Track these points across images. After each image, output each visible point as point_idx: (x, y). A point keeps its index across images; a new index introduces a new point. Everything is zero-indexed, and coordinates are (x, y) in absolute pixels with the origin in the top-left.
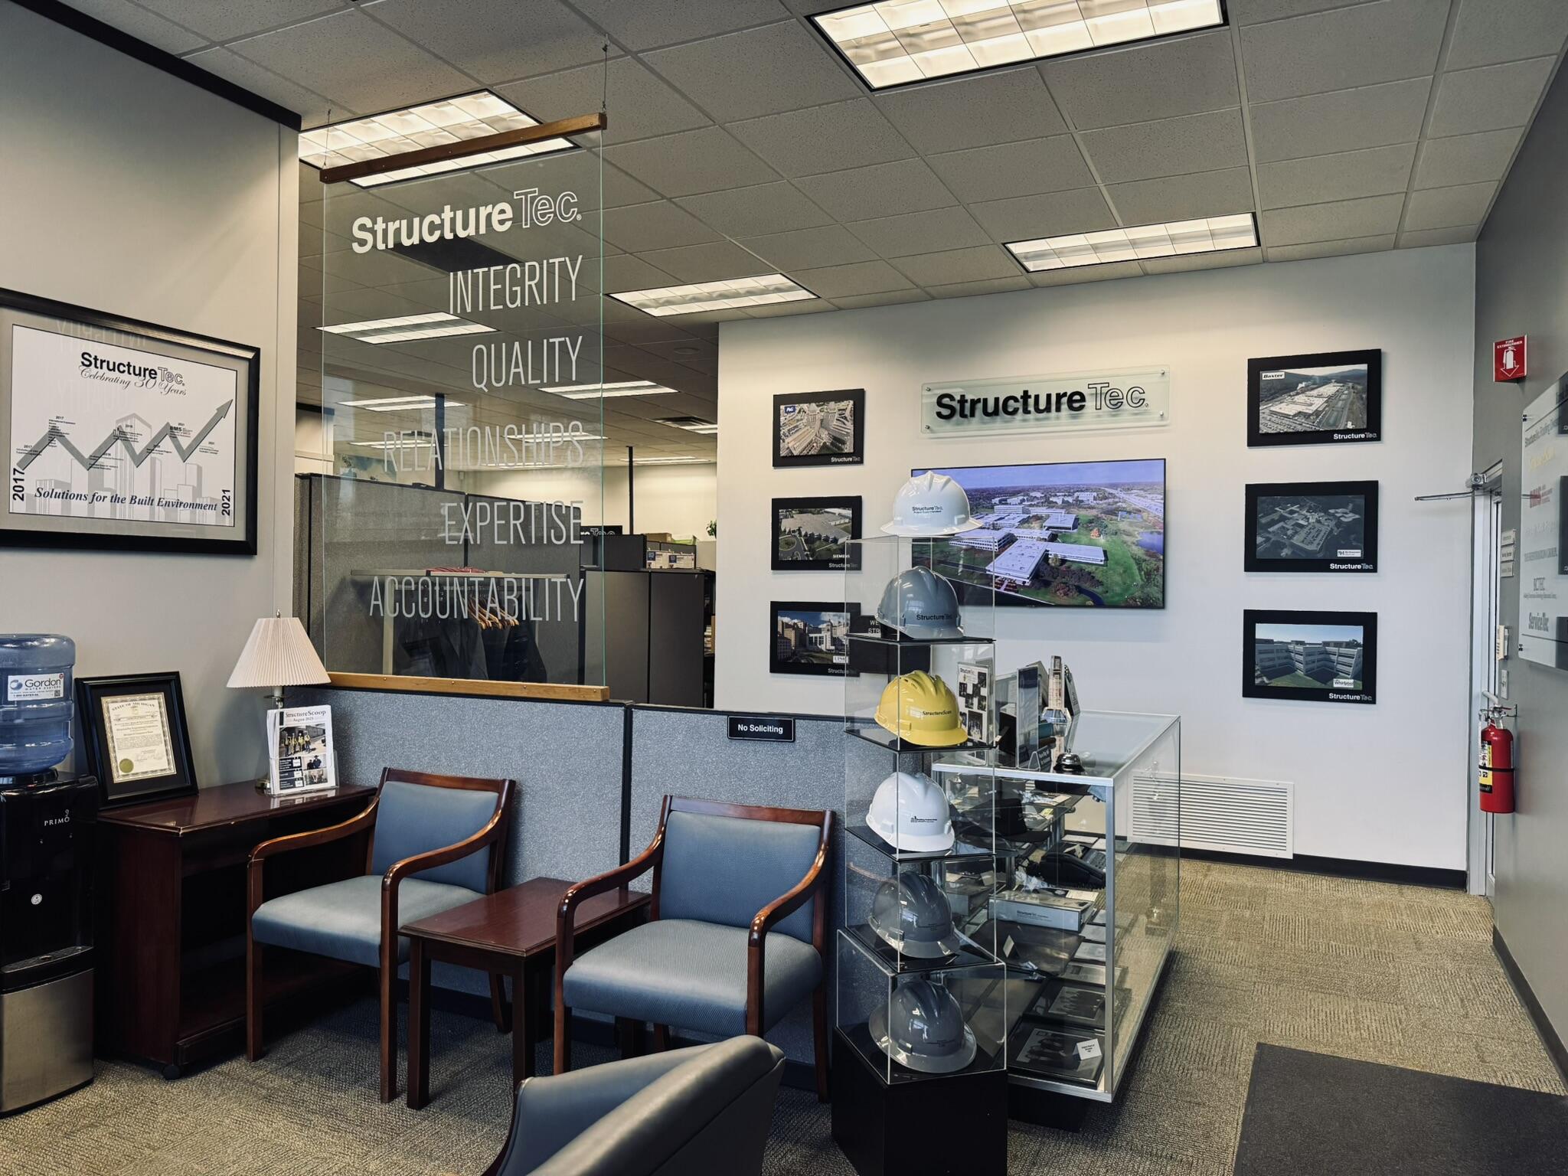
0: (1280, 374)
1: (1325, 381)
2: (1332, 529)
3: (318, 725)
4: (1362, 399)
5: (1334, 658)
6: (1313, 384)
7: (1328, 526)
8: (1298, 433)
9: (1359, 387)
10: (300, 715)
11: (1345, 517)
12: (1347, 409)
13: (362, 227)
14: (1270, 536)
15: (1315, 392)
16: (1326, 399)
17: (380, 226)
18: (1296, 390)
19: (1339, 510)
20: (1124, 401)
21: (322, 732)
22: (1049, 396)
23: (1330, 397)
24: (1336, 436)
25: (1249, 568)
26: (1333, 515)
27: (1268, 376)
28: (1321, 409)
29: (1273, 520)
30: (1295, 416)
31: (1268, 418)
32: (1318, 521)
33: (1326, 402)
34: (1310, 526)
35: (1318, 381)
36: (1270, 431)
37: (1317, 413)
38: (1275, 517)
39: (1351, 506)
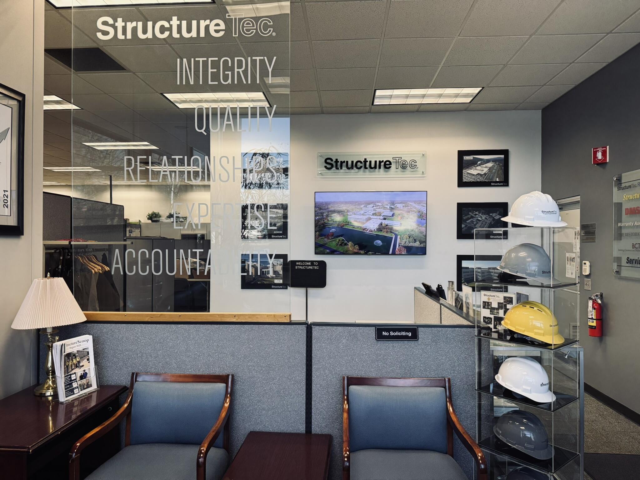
0: (471, 158)
1: (488, 161)
2: (491, 222)
3: (84, 349)
4: (502, 169)
5: (492, 274)
6: (484, 162)
7: (490, 220)
8: (478, 182)
9: (501, 164)
10: (73, 344)
11: (496, 217)
12: (496, 173)
13: (105, 23)
14: (467, 224)
15: (484, 166)
16: (488, 169)
17: (120, 23)
18: (477, 164)
19: (494, 214)
20: (408, 165)
21: (87, 354)
22: (376, 162)
23: (490, 168)
24: (492, 184)
25: (459, 237)
26: (492, 216)
27: (466, 158)
28: (487, 173)
29: (468, 218)
30: (477, 175)
31: (466, 175)
32: (486, 218)
33: (489, 170)
34: (483, 220)
35: (485, 161)
36: (467, 181)
37: (485, 174)
38: (469, 216)
39: (498, 212)
